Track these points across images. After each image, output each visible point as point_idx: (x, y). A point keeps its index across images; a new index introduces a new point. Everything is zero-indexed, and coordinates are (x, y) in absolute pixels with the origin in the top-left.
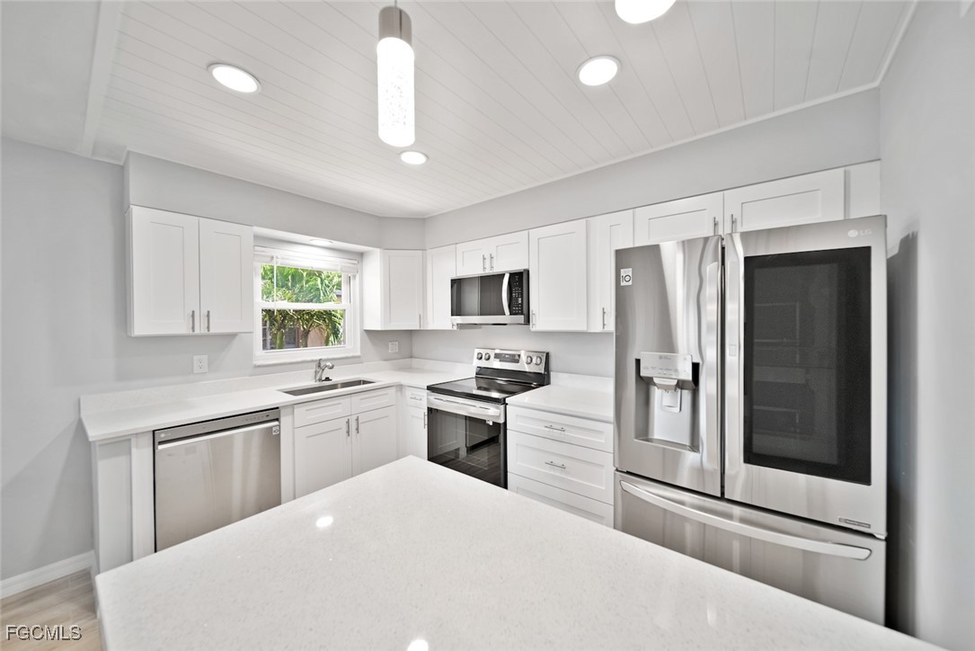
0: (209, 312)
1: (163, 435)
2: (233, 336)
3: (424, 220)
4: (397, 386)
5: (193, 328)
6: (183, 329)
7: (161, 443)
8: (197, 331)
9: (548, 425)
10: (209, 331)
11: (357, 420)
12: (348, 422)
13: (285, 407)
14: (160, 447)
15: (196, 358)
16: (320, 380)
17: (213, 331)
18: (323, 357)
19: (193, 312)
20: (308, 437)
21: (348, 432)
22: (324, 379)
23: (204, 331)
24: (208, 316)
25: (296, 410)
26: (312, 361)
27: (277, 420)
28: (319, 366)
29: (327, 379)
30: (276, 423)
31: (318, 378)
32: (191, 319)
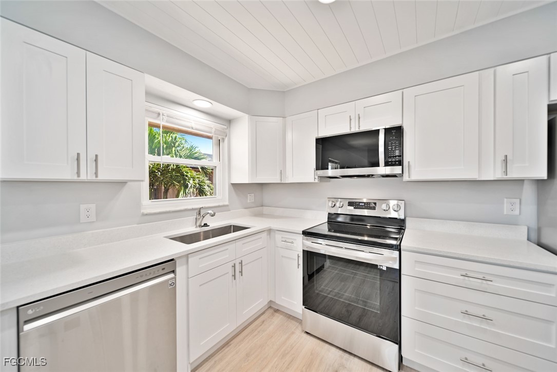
0: (96, 156)
1: (30, 312)
2: (123, 183)
3: (284, 92)
4: (267, 230)
5: (78, 174)
6: (68, 174)
7: (27, 322)
8: (83, 177)
9: (464, 273)
10: (97, 176)
11: (241, 263)
12: (234, 266)
13: (180, 257)
14: (27, 327)
15: (83, 207)
16: (200, 226)
17: (101, 177)
18: (203, 206)
19: (78, 154)
20: (200, 286)
21: (234, 276)
22: (203, 224)
23: (91, 177)
24: (96, 160)
25: (190, 260)
26: (193, 209)
27: (173, 272)
28: (200, 214)
29: (206, 225)
30: (172, 275)
31: (198, 224)
32: (76, 163)
